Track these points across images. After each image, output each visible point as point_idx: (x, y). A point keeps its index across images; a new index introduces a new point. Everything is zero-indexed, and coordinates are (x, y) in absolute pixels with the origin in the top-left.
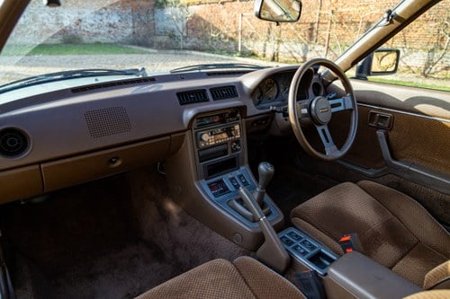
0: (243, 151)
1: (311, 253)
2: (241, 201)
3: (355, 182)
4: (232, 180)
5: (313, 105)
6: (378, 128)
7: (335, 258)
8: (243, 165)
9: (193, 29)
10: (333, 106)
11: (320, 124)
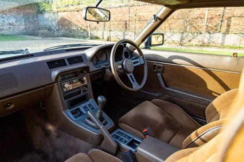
0: (90, 91)
1: (128, 141)
2: (89, 119)
3: (150, 100)
4: (85, 107)
5: (124, 63)
6: (158, 72)
7: (140, 141)
8: (91, 98)
9: (62, 25)
10: (134, 63)
11: (129, 73)
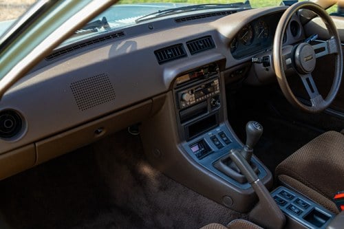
1: (305, 212)
4: (213, 139)
5: (297, 54)
7: (330, 215)
8: (222, 121)
10: (317, 51)
11: (304, 73)
